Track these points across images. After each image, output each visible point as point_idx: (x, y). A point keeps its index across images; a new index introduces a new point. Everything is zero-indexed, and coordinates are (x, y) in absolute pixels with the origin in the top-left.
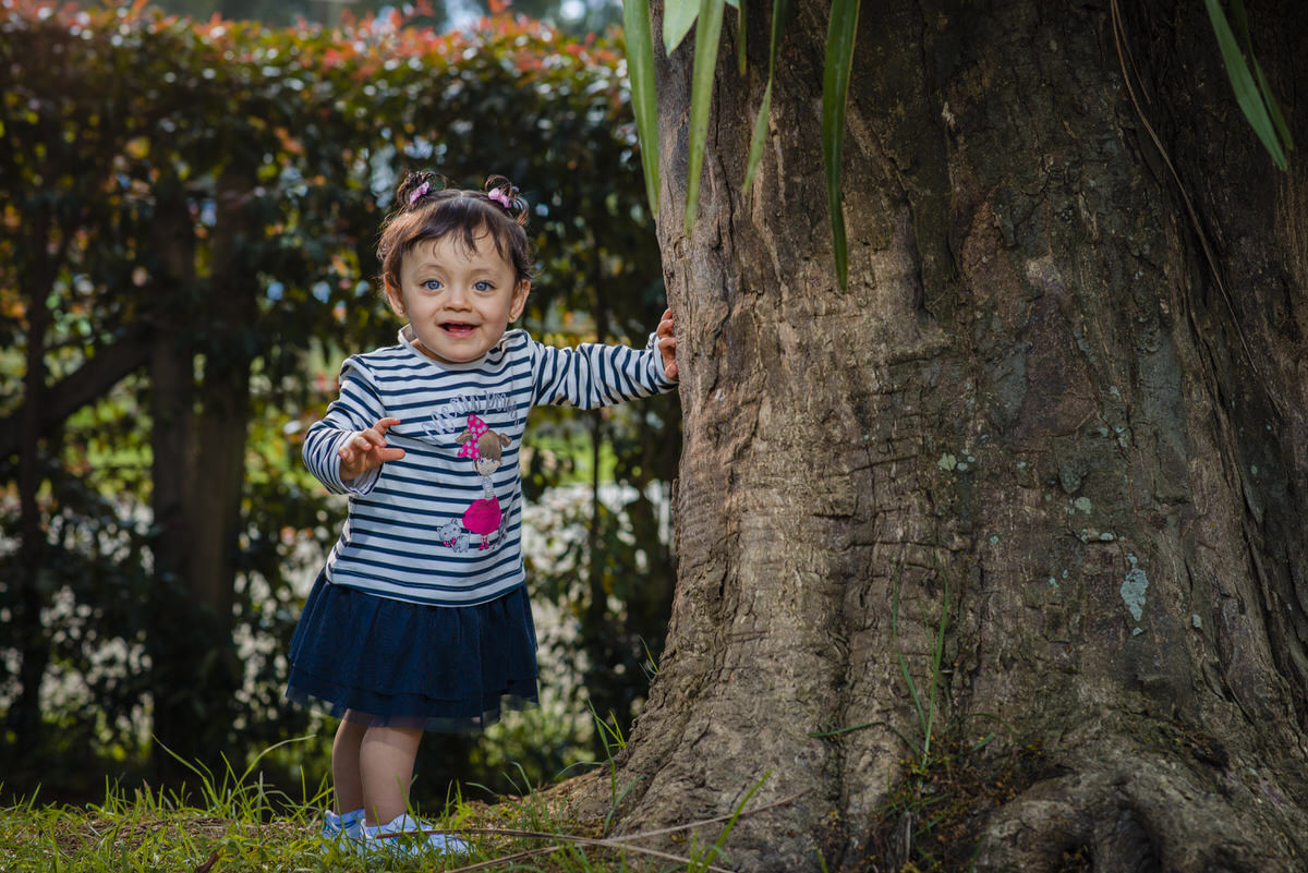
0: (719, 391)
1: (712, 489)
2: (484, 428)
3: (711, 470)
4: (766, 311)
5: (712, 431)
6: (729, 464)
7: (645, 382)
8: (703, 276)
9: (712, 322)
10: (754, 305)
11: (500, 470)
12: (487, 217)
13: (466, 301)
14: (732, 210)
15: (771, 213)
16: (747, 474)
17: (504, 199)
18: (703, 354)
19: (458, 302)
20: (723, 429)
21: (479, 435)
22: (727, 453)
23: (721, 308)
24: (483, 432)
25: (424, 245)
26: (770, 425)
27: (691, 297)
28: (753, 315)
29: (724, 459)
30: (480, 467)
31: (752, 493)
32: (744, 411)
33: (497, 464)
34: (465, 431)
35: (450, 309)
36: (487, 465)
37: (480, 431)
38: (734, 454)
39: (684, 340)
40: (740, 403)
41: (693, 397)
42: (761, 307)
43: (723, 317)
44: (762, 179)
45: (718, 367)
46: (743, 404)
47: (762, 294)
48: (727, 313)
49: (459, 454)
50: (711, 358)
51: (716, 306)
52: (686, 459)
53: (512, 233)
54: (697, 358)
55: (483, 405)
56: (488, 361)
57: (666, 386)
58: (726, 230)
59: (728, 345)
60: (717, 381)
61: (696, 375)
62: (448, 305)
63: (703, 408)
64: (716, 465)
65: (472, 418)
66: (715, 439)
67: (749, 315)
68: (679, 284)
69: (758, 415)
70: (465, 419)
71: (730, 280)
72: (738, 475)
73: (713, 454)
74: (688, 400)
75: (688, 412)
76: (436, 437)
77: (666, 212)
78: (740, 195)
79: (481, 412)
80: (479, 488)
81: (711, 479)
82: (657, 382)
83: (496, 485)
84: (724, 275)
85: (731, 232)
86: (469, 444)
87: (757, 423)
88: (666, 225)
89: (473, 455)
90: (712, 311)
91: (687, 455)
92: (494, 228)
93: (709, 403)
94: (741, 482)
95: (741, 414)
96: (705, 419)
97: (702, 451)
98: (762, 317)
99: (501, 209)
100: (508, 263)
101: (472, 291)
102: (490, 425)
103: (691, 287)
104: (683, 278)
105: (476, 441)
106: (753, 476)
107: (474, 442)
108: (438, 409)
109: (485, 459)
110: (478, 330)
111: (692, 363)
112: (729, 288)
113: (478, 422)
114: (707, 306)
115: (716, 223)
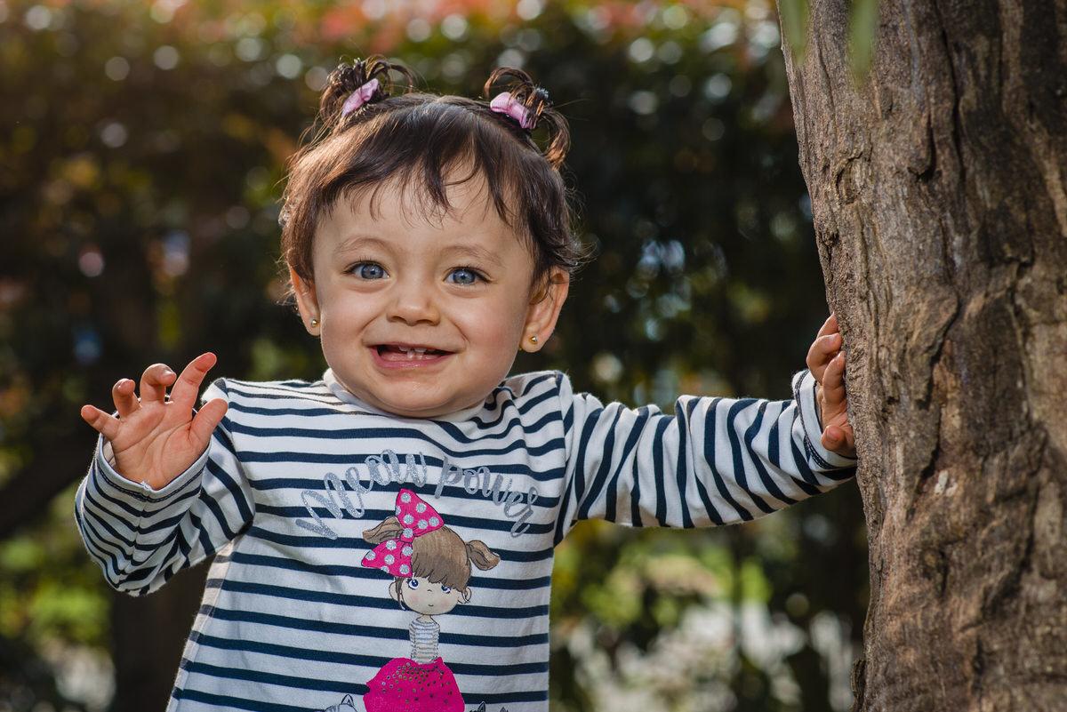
0: (943, 476)
1: (935, 683)
2: (434, 522)
3: (932, 643)
4: (1040, 299)
5: (931, 559)
6: (971, 632)
7: (788, 462)
8: (900, 237)
9: (921, 329)
10: (1012, 290)
11: (459, 610)
12: (477, 142)
13: (428, 305)
14: (958, 92)
15: (1042, 90)
16: (1014, 652)
17: (519, 111)
18: (905, 399)
19: (412, 307)
20: (955, 556)
21: (418, 533)
22: (966, 608)
23: (943, 299)
24: (430, 529)
25: (353, 193)
26: (1059, 546)
27: (876, 282)
28: (1011, 309)
29: (961, 620)
30: (408, 594)
31: (1027, 695)
32: (1000, 518)
33: (454, 597)
34: (390, 520)
35: (396, 319)
36: (425, 593)
37: (422, 525)
38: (983, 609)
39: (865, 371)
40: (990, 498)
41: (888, 489)
42: (1027, 292)
43: (945, 318)
44: (1019, 19)
45: (939, 425)
46: (997, 501)
47: (1030, 265)
48: (953, 310)
49: (364, 561)
50: (923, 405)
51: (930, 297)
52: (878, 618)
53: (530, 176)
54: (893, 407)
55: (433, 475)
56: (475, 419)
57: (832, 472)
58: (946, 134)
59: (958, 376)
60: (936, 454)
61: (891, 443)
62: (394, 311)
63: (911, 512)
64: (942, 630)
65: (406, 498)
66: (939, 577)
67: (1003, 310)
68: (850, 258)
69: (1031, 523)
70: (393, 496)
71: (957, 241)
72: (992, 653)
73: (935, 609)
74: (878, 496)
75: (878, 522)
76: (326, 521)
77: (819, 113)
78: (972, 58)
79: (430, 489)
80: (402, 634)
81: (935, 664)
82: (813, 465)
83: (445, 638)
84: (945, 231)
85: (957, 137)
86: (391, 545)
87: (1031, 542)
88: (819, 138)
89: (395, 567)
90: (923, 307)
91: (879, 610)
92: (491, 162)
93: (923, 501)
94: (1001, 670)
95: (995, 523)
96: (915, 534)
97: (911, 603)
98: (1033, 314)
99: (511, 130)
100: (519, 233)
101: (444, 285)
102: (447, 519)
103: (875, 260)
104: (858, 245)
105: (409, 542)
106: (1027, 656)
107: (403, 542)
108: (340, 471)
109: (423, 582)
110: (455, 358)
111: (883, 417)
112: (958, 260)
113: (421, 508)
114: (910, 298)
115: (923, 121)
